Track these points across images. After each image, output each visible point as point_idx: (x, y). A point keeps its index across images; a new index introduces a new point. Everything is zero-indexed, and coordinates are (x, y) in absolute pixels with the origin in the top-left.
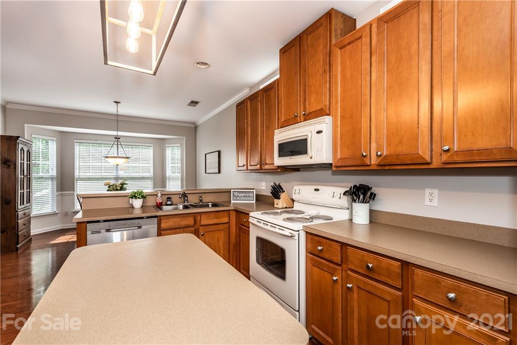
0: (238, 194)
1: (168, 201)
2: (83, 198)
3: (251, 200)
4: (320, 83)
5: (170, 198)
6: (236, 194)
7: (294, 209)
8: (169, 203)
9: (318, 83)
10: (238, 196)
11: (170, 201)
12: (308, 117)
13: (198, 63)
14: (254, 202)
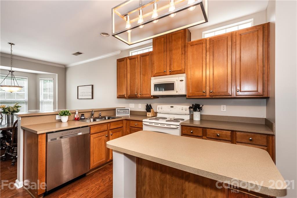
0: (120, 111)
1: (82, 116)
2: (21, 117)
3: (127, 114)
4: (180, 58)
5: (84, 115)
6: (118, 111)
7: (157, 117)
8: (83, 118)
9: (179, 58)
10: (120, 112)
11: (84, 116)
12: (172, 73)
13: (102, 33)
14: (129, 115)
